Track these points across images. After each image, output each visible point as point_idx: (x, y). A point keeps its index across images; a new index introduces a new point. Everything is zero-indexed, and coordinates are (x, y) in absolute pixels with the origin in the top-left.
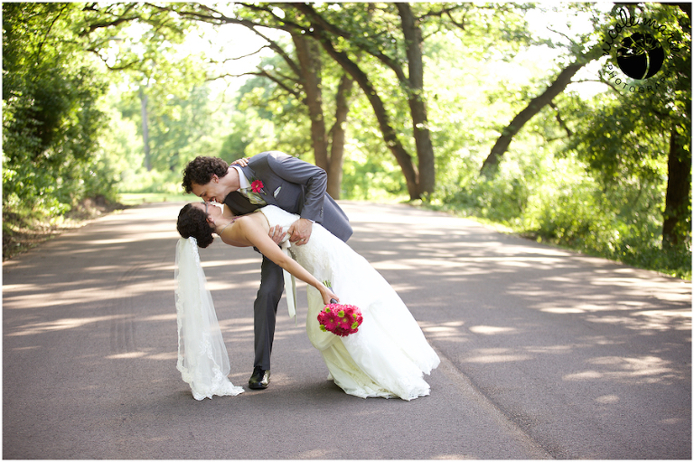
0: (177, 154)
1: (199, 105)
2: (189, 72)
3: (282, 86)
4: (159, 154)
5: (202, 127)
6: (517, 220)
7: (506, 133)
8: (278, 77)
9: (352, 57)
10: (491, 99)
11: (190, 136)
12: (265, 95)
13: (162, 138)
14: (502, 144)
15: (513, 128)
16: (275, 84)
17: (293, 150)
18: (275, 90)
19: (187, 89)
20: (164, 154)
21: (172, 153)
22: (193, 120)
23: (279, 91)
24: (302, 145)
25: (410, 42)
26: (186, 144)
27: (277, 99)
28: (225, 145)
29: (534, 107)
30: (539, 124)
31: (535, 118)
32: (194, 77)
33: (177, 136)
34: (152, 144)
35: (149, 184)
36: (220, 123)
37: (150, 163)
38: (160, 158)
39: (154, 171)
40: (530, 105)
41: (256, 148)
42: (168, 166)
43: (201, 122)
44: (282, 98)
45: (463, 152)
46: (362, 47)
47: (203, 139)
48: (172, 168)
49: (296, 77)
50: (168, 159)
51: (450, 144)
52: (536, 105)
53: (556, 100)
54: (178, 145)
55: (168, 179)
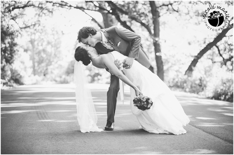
0: (47, 69)
1: (57, 48)
2: (55, 30)
4: (39, 69)
5: (58, 58)
6: (203, 93)
7: (196, 58)
9: (128, 24)
10: (189, 44)
11: (53, 61)
13: (40, 62)
14: (194, 63)
15: (199, 56)
19: (54, 38)
20: (41, 69)
21: (45, 68)
22: (55, 54)
25: (155, 17)
26: (51, 65)
28: (69, 65)
29: (209, 47)
30: (210, 55)
31: (209, 52)
32: (57, 33)
33: (47, 61)
34: (36, 64)
35: (34, 81)
36: (66, 56)
37: (35, 72)
38: (39, 71)
39: (37, 76)
40: (207, 46)
42: (43, 74)
43: (58, 55)
45: (176, 68)
47: (59, 63)
48: (44, 75)
50: (43, 71)
51: (170, 64)
52: (209, 46)
53: (218, 44)
54: (47, 65)
55: (43, 80)
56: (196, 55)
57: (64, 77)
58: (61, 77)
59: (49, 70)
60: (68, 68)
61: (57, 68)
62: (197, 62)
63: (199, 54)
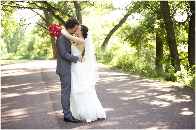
0: (16, 48)
1: (22, 33)
2: (15, 24)
3: (42, 26)
4: (11, 48)
5: (23, 40)
7: (108, 36)
8: (41, 24)
9: (61, 17)
10: (103, 26)
11: (20, 42)
12: (38, 29)
13: (12, 43)
15: (110, 35)
16: (40, 26)
17: (47, 45)
18: (40, 28)
20: (13, 48)
21: (15, 47)
22: (21, 37)
23: (42, 28)
24: (49, 43)
25: (77, 11)
26: (19, 45)
27: (41, 30)
28: (29, 44)
29: (116, 28)
31: (117, 31)
32: (17, 25)
33: (16, 42)
34: (9, 45)
35: (8, 57)
36: (28, 38)
37: (9, 51)
39: (10, 53)
41: (36, 45)
42: (14, 51)
43: (23, 38)
44: (42, 30)
45: (96, 43)
46: (63, 13)
47: (23, 43)
48: (15, 52)
49: (45, 23)
52: (116, 27)
54: (16, 45)
55: (14, 55)
56: (108, 34)
57: (27, 52)
58: (25, 53)
59: (18, 49)
60: (29, 47)
61: (23, 47)
62: (109, 39)
63: (109, 33)
